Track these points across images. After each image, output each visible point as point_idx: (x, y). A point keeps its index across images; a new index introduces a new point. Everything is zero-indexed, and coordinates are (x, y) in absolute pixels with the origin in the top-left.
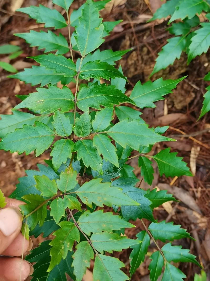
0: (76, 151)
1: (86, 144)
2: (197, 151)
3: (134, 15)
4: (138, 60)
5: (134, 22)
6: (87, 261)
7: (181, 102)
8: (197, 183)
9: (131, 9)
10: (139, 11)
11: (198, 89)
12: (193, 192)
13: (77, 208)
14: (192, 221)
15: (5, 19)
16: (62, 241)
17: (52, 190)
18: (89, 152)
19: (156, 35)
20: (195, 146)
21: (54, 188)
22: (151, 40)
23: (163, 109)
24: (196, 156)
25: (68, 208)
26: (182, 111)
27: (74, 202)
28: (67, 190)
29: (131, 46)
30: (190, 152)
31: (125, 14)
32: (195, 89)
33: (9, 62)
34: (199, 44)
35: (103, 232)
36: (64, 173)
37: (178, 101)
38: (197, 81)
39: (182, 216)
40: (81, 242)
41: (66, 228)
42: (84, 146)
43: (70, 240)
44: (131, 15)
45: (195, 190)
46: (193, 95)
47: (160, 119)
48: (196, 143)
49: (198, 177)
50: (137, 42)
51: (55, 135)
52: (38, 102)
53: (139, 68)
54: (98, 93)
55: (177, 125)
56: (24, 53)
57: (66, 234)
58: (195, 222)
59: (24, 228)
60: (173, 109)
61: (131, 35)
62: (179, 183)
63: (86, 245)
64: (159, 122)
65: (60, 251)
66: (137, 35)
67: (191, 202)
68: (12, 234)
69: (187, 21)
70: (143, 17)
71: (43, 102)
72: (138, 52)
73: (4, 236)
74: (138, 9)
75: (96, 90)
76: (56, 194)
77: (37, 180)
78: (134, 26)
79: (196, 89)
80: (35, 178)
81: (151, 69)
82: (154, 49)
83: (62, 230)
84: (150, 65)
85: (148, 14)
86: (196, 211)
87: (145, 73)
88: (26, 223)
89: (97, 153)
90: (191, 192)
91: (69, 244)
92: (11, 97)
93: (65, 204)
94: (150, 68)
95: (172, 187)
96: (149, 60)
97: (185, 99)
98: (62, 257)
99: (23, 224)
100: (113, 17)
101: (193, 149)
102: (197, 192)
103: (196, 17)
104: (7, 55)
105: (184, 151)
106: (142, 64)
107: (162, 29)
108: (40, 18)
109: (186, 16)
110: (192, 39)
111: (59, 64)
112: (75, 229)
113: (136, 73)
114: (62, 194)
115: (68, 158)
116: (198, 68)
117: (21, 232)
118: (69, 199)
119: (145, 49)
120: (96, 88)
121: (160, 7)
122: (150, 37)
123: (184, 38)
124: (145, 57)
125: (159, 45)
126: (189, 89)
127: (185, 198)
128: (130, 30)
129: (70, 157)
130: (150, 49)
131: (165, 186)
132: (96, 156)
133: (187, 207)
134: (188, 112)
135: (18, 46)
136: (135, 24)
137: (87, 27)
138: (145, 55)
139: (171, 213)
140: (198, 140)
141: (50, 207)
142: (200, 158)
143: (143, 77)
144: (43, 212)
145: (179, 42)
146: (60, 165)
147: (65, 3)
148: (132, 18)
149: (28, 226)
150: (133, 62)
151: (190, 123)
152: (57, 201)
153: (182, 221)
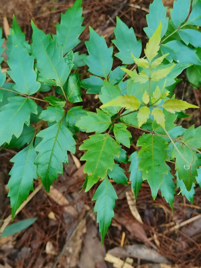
8: (150, 232)
20: (128, 189)
23: (74, 163)
30: (125, 199)
47: (75, 175)
62: (130, 240)
64: (76, 178)
67: (153, 255)
86: (163, 263)
95: (124, 248)
101: (127, 194)
102: (154, 240)
127: (144, 253)
131: (116, 250)
133: (151, 262)
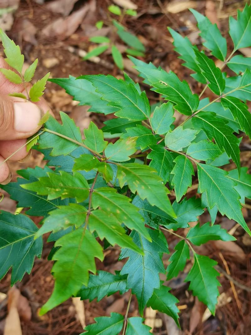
2: (226, 301)
8: (198, 332)
16: (62, 185)
17: (96, 146)
20: (228, 293)
33: (123, 53)
36: (123, 141)
43: (71, 193)
48: (231, 292)
49: (205, 326)
55: (228, 258)
60: (238, 239)
71: (166, 86)
91: (67, 193)
140: (236, 291)
142: (222, 310)
147: (239, 42)
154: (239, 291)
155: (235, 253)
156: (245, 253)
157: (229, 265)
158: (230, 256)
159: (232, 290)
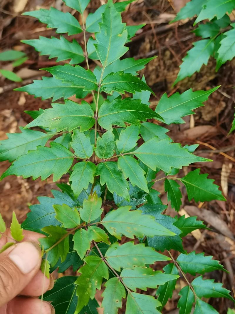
0: (98, 175)
1: (110, 167)
2: (229, 169)
3: (154, 14)
4: (159, 65)
5: (155, 22)
6: (118, 300)
7: (209, 112)
8: (230, 205)
9: (151, 8)
10: (160, 10)
11: (229, 97)
12: (225, 215)
13: (103, 240)
14: (225, 248)
15: (8, 21)
16: (88, 279)
17: (74, 221)
18: (113, 175)
19: (180, 37)
20: (226, 163)
21: (76, 219)
22: (174, 43)
23: (190, 121)
24: (228, 174)
25: (93, 240)
26: (212, 122)
27: (100, 234)
28: (91, 220)
29: (151, 49)
30: (220, 169)
31: (144, 13)
32: (225, 97)
33: (13, 70)
34: (229, 47)
35: (134, 266)
36: (87, 201)
37: (206, 111)
38: (228, 88)
39: (213, 242)
40: (110, 280)
41: (92, 264)
42: (107, 169)
43: (98, 278)
44: (151, 15)
45: (227, 213)
46: (224, 104)
47: (186, 132)
48: (227, 160)
49: (230, 197)
50: (158, 45)
51: (74, 157)
52: (54, 119)
53: (161, 75)
54: (122, 108)
55: (205, 140)
56: (29, 60)
57: (93, 270)
58: (227, 249)
59: (44, 264)
60: (201, 121)
61: (151, 37)
62: (208, 205)
63: (116, 282)
64: (185, 135)
65: (87, 290)
66: (158, 37)
67: (223, 227)
68: (30, 272)
69: (216, 22)
70: (164, 16)
71: (60, 119)
72: (160, 56)
73: (23, 274)
74: (158, 7)
75: (120, 106)
76: (79, 225)
77: (57, 210)
78: (155, 27)
79: (227, 98)
80: (55, 208)
81: (175, 76)
82: (178, 52)
83: (88, 266)
84: (173, 71)
85: (170, 13)
86: (229, 237)
87: (168, 80)
88: (47, 259)
89: (123, 177)
90: (222, 215)
91: (97, 281)
92: (15, 110)
93: (89, 236)
94: (174, 74)
95: (201, 210)
96: (173, 65)
97: (214, 110)
98: (90, 297)
99: (43, 260)
100: (130, 17)
101: (224, 166)
102: (229, 215)
103: (226, 16)
104: (10, 62)
105: (214, 169)
106: (164, 69)
107: (187, 29)
108: (52, 23)
109: (215, 16)
110: (221, 42)
111: (77, 76)
112: (102, 264)
113: (158, 80)
114: (85, 225)
115: (90, 183)
116: (229, 73)
117: (41, 269)
118: (94, 230)
119: (168, 53)
120: (119, 103)
121: (185, 5)
122: (173, 39)
123: (212, 41)
124: (168, 62)
125: (184, 49)
126: (219, 97)
127: (216, 222)
128: (150, 32)
129: (92, 182)
130: (173, 52)
131: (192, 208)
132: (122, 181)
133: (218, 232)
134: (218, 124)
135: (22, 51)
136: (156, 24)
137: (108, 34)
138: (168, 59)
139: (200, 239)
140: (230, 156)
141: (73, 240)
142: (232, 176)
143: (166, 85)
144: (64, 246)
145: (206, 46)
146: (81, 192)
147: (79, 5)
148: (153, 17)
149: (49, 262)
150: (154, 67)
151: (220, 136)
152: (80, 233)
153: (212, 248)
154: (232, 154)
155: (207, 132)
156: (214, 126)
157: (210, 144)
158: (206, 137)
159: (227, 158)
